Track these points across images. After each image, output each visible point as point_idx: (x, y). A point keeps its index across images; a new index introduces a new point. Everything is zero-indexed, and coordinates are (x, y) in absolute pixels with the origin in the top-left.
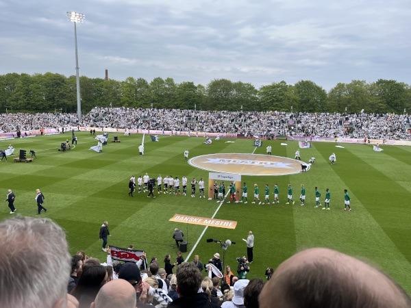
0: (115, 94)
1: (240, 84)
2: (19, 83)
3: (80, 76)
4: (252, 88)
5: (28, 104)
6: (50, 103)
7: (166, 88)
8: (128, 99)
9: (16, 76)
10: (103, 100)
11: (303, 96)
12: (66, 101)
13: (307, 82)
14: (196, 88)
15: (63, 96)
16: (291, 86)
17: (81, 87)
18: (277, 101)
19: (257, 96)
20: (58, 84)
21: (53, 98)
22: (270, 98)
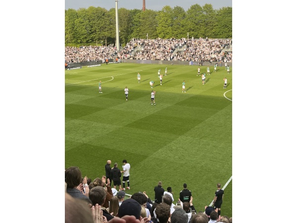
0: (151, 25)
7: (203, 16)
8: (164, 29)
10: (140, 31)
12: (106, 34)
15: (103, 29)
21: (95, 31)
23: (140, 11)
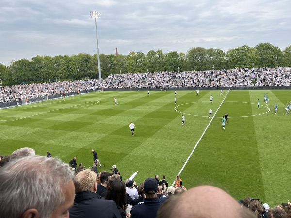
0: (122, 64)
1: (212, 50)
2: (63, 62)
3: (100, 54)
4: (221, 52)
5: (69, 75)
6: (82, 73)
7: (157, 58)
8: (131, 67)
9: (61, 57)
10: (115, 69)
11: (262, 55)
12: (92, 71)
13: (266, 44)
14: (178, 55)
15: (90, 68)
16: (252, 48)
17: (101, 61)
18: (241, 60)
19: (225, 58)
20: (86, 60)
21: (84, 70)
22: (235, 59)
23: (114, 56)
